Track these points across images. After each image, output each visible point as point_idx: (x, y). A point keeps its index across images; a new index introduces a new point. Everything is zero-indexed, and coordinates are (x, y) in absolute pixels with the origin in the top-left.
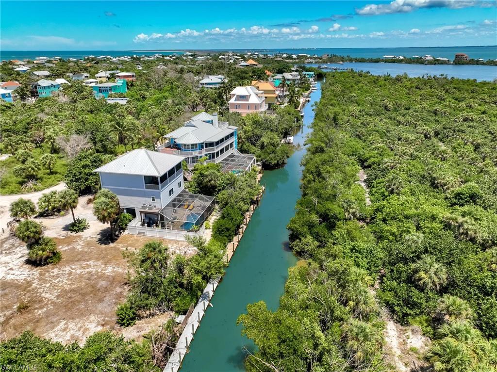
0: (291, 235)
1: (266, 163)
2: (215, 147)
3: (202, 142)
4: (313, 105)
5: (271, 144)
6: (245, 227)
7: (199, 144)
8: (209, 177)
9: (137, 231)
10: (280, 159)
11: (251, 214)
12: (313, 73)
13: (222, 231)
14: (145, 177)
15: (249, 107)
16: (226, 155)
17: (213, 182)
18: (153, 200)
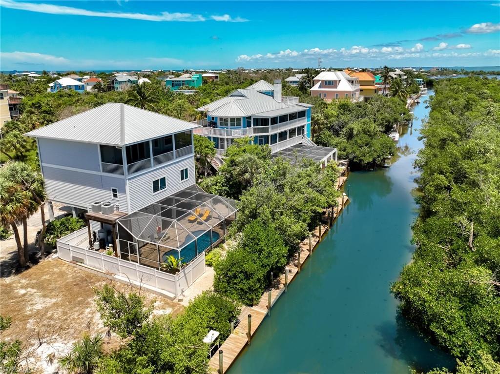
0: (402, 309)
1: (355, 161)
2: (270, 126)
3: (249, 115)
4: (427, 101)
5: (365, 132)
6: (295, 270)
7: (244, 118)
8: (242, 166)
9: (72, 254)
10: (379, 156)
11: (314, 244)
12: (421, 80)
13: (235, 277)
14: (103, 148)
15: (337, 94)
16: (290, 143)
17: (247, 176)
18: (115, 196)
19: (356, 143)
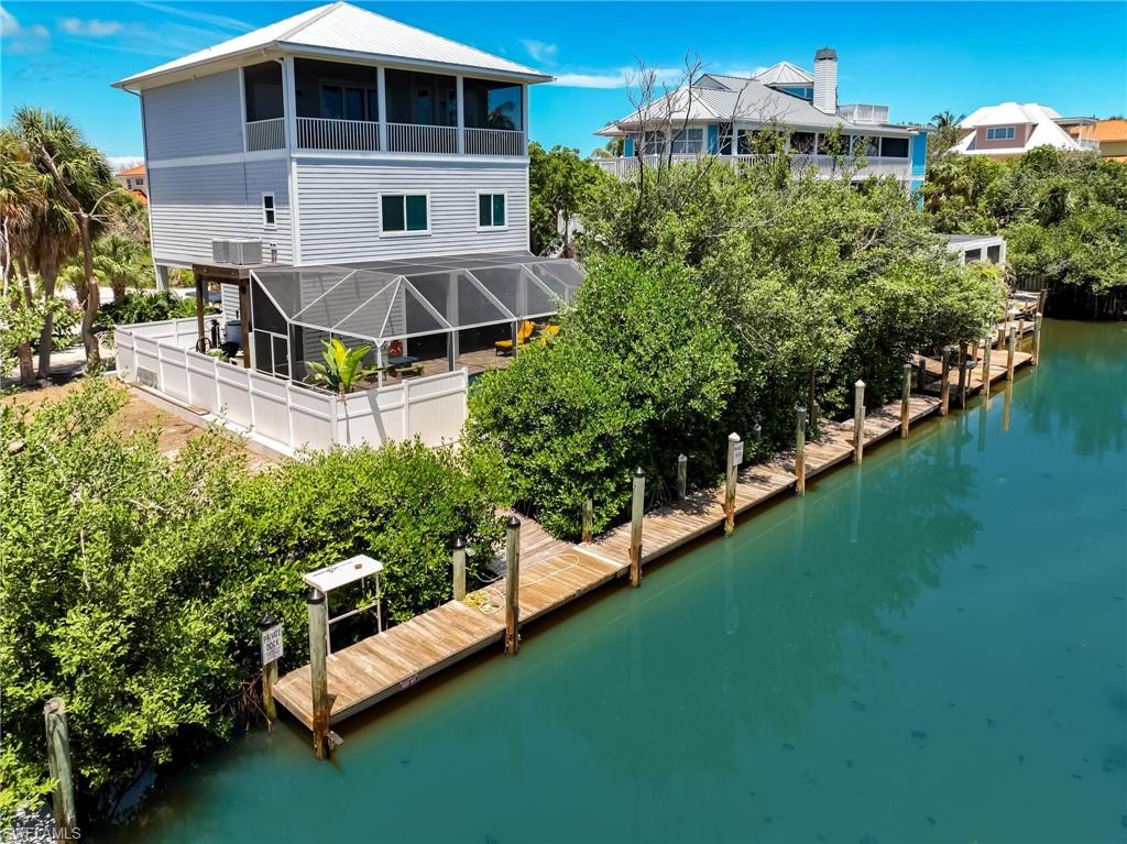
7: (711, 127)
9: (137, 362)
18: (270, 217)
19: (1076, 229)
